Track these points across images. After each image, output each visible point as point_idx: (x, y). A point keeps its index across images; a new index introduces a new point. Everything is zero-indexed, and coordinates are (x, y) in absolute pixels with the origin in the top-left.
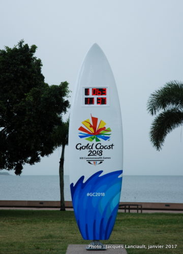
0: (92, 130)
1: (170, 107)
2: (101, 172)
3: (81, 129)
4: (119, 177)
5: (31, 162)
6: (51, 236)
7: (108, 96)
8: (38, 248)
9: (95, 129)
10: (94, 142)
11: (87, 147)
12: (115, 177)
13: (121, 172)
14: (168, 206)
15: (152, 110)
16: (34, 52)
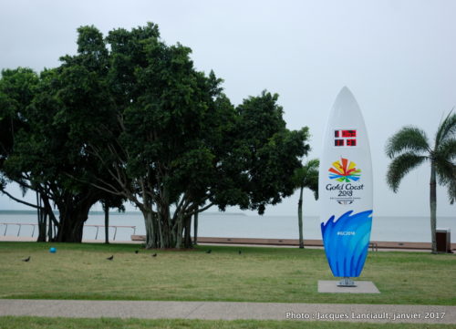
0: (342, 171)
1: (405, 151)
2: (351, 212)
3: (331, 170)
4: (370, 216)
5: (274, 203)
6: (299, 272)
7: (357, 138)
8: (290, 283)
9: (345, 170)
10: (344, 182)
11: (337, 187)
12: (365, 216)
13: (371, 212)
14: (401, 245)
15: (390, 154)
16: (276, 99)
